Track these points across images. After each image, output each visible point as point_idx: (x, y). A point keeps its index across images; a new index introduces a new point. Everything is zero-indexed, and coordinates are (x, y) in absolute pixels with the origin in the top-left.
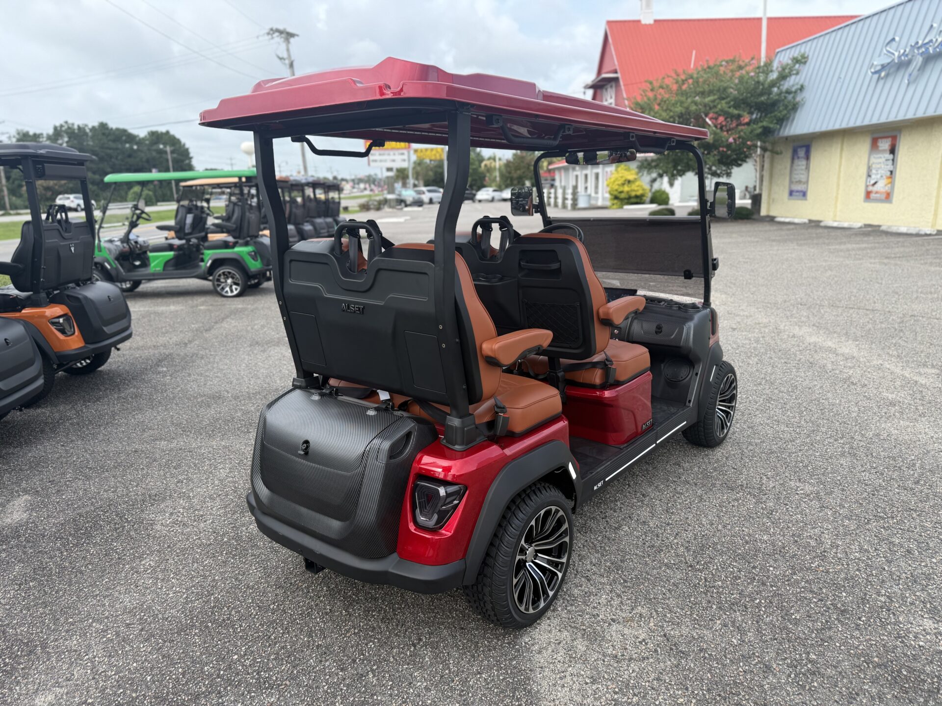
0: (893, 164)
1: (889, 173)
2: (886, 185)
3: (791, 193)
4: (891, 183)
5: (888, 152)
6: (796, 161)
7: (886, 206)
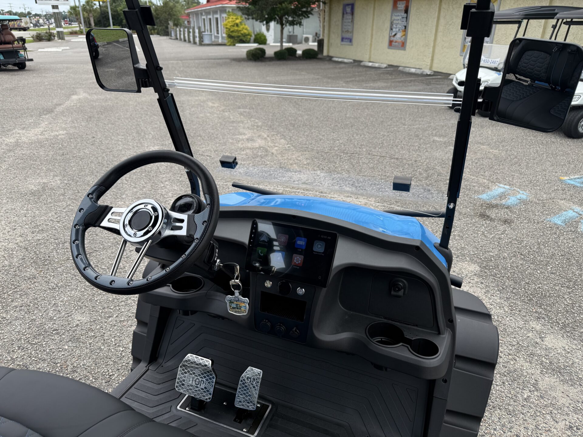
0: (406, 21)
1: (404, 27)
2: (402, 37)
3: (343, 39)
4: (404, 35)
5: (404, 12)
6: (345, 15)
7: (402, 52)
